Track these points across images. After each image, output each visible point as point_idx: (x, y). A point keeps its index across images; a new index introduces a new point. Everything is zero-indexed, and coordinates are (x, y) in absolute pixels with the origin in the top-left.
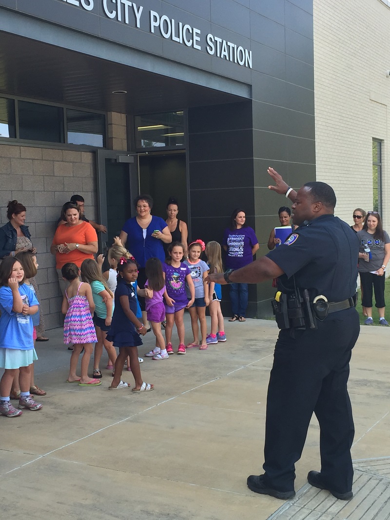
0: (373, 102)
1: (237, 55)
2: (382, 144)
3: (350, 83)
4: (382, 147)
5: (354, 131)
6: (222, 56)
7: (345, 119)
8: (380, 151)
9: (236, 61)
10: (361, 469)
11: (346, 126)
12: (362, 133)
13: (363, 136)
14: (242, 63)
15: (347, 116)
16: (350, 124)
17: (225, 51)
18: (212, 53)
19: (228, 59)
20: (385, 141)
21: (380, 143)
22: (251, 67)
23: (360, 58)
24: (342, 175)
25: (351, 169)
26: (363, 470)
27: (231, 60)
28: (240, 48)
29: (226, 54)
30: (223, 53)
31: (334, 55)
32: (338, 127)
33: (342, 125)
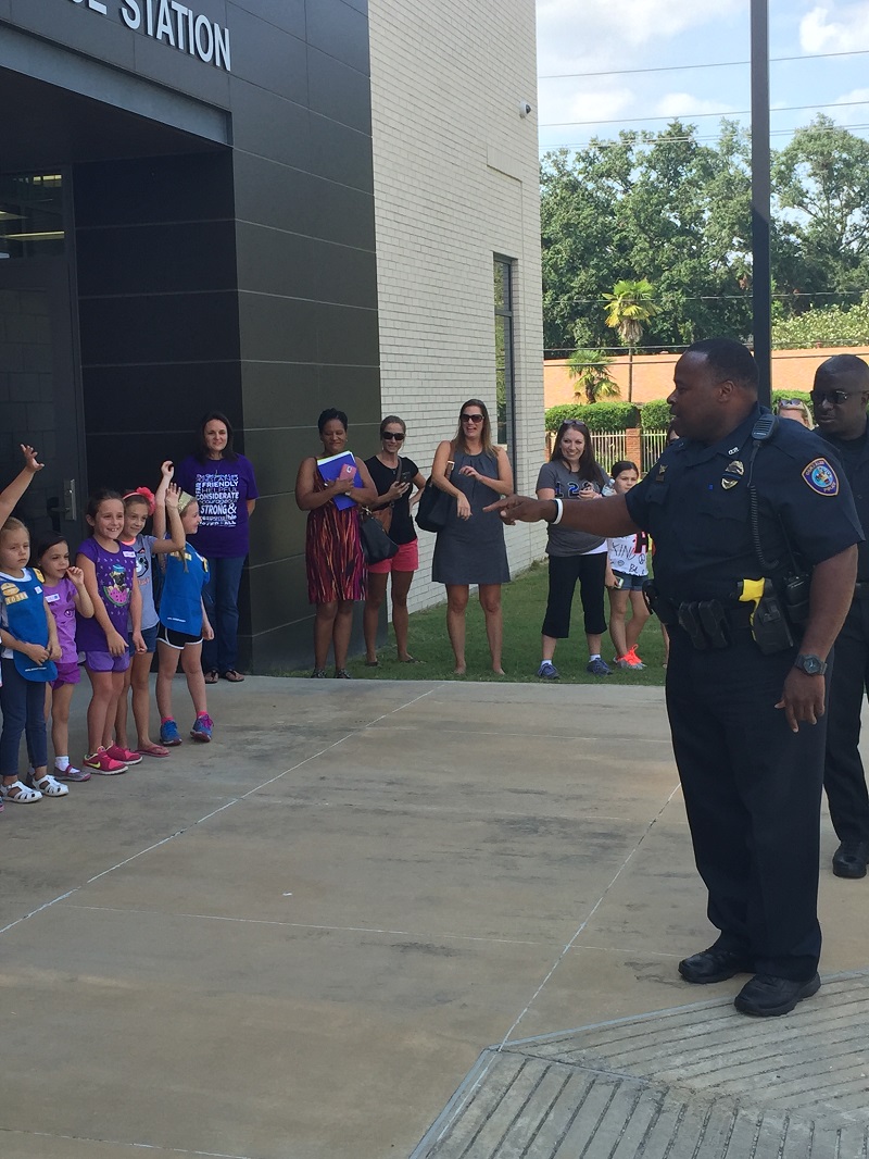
0: (493, 172)
1: (196, 35)
2: (513, 268)
3: (445, 126)
4: (513, 275)
5: (454, 235)
6: (159, 36)
7: (437, 207)
8: (510, 285)
9: (192, 51)
10: (564, 1057)
11: (437, 223)
12: (472, 241)
13: (475, 249)
14: (207, 57)
15: (440, 200)
16: (447, 218)
17: (165, 23)
18: (135, 24)
19: (172, 42)
20: (520, 262)
21: (510, 266)
22: (228, 68)
23: (464, 69)
24: (430, 336)
25: (450, 323)
26: (571, 1061)
27: (181, 46)
28: (202, 19)
29: (169, 30)
30: (161, 28)
31: (409, 57)
32: (420, 225)
33: (431, 221)
